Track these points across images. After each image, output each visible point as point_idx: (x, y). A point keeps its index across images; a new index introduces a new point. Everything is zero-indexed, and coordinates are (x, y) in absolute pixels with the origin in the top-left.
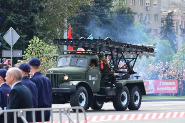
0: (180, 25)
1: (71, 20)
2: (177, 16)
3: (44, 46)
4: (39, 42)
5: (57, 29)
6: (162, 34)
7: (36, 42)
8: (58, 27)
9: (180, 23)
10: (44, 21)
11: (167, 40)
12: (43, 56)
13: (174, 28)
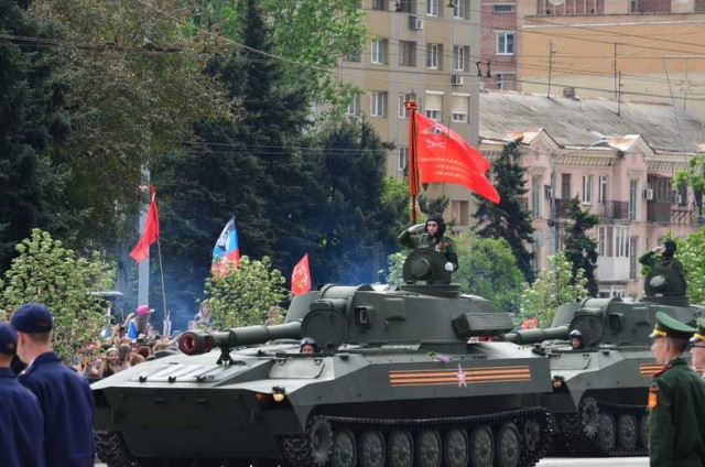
0: (547, 187)
1: (163, 170)
2: (537, 154)
3: (69, 260)
4: (52, 247)
5: (116, 202)
6: (485, 217)
7: (40, 246)
8: (117, 196)
9: (547, 181)
10: (69, 173)
11: (501, 239)
12: (64, 298)
13: (525, 196)
